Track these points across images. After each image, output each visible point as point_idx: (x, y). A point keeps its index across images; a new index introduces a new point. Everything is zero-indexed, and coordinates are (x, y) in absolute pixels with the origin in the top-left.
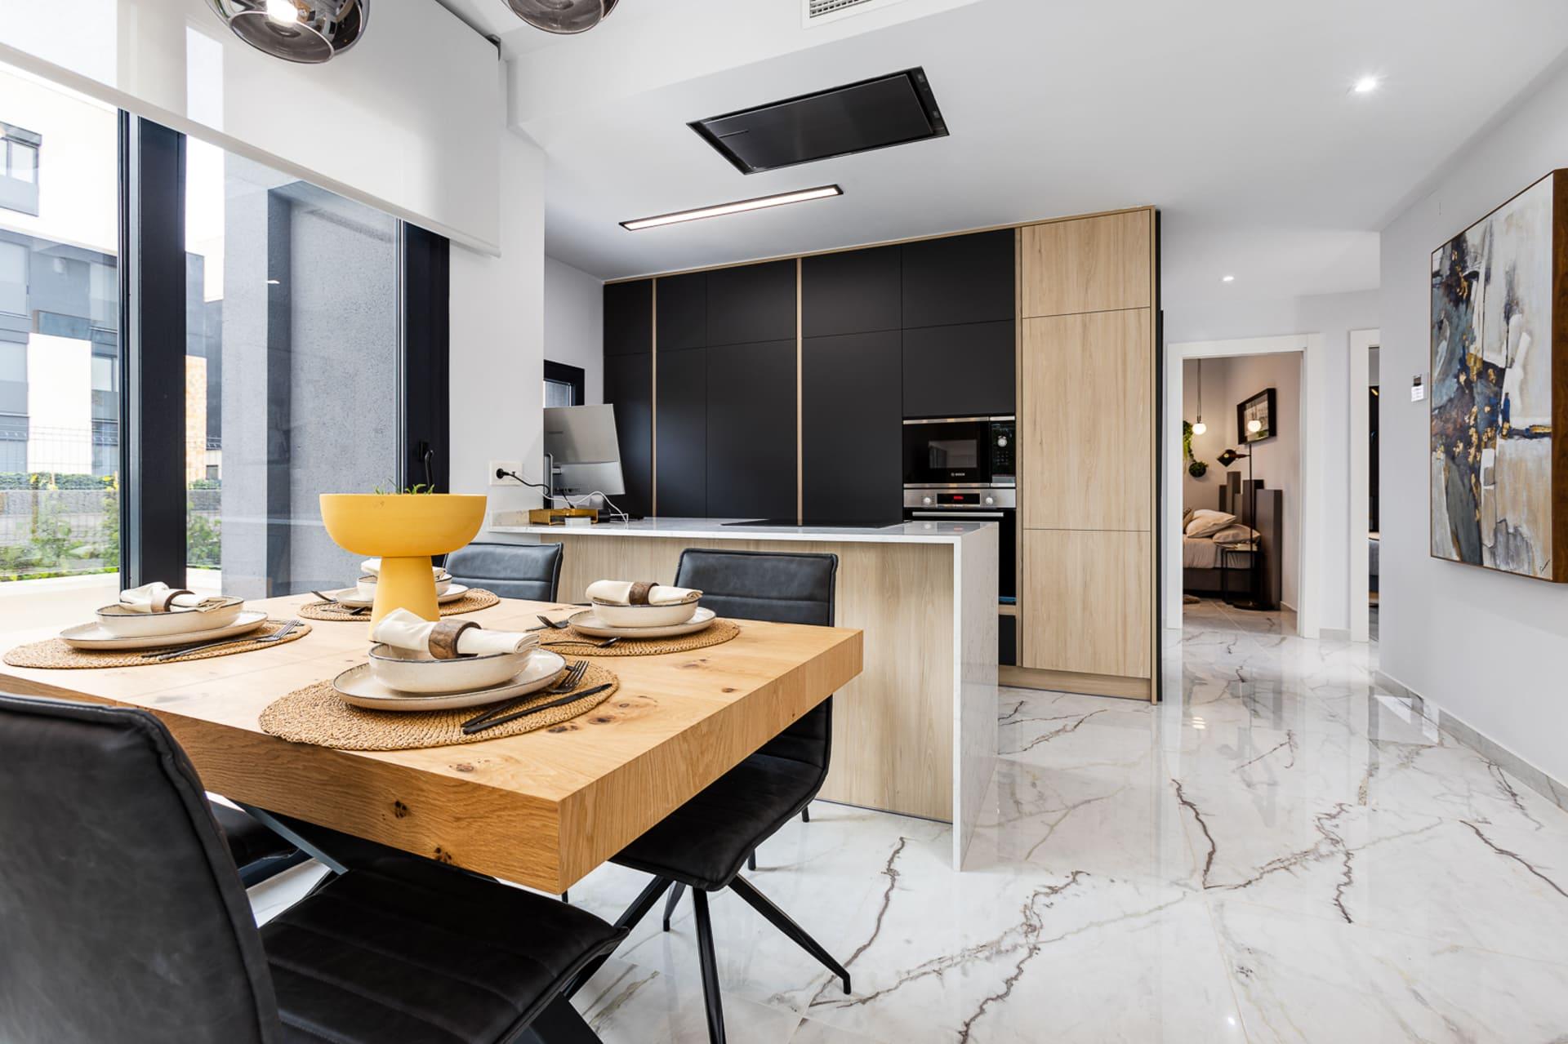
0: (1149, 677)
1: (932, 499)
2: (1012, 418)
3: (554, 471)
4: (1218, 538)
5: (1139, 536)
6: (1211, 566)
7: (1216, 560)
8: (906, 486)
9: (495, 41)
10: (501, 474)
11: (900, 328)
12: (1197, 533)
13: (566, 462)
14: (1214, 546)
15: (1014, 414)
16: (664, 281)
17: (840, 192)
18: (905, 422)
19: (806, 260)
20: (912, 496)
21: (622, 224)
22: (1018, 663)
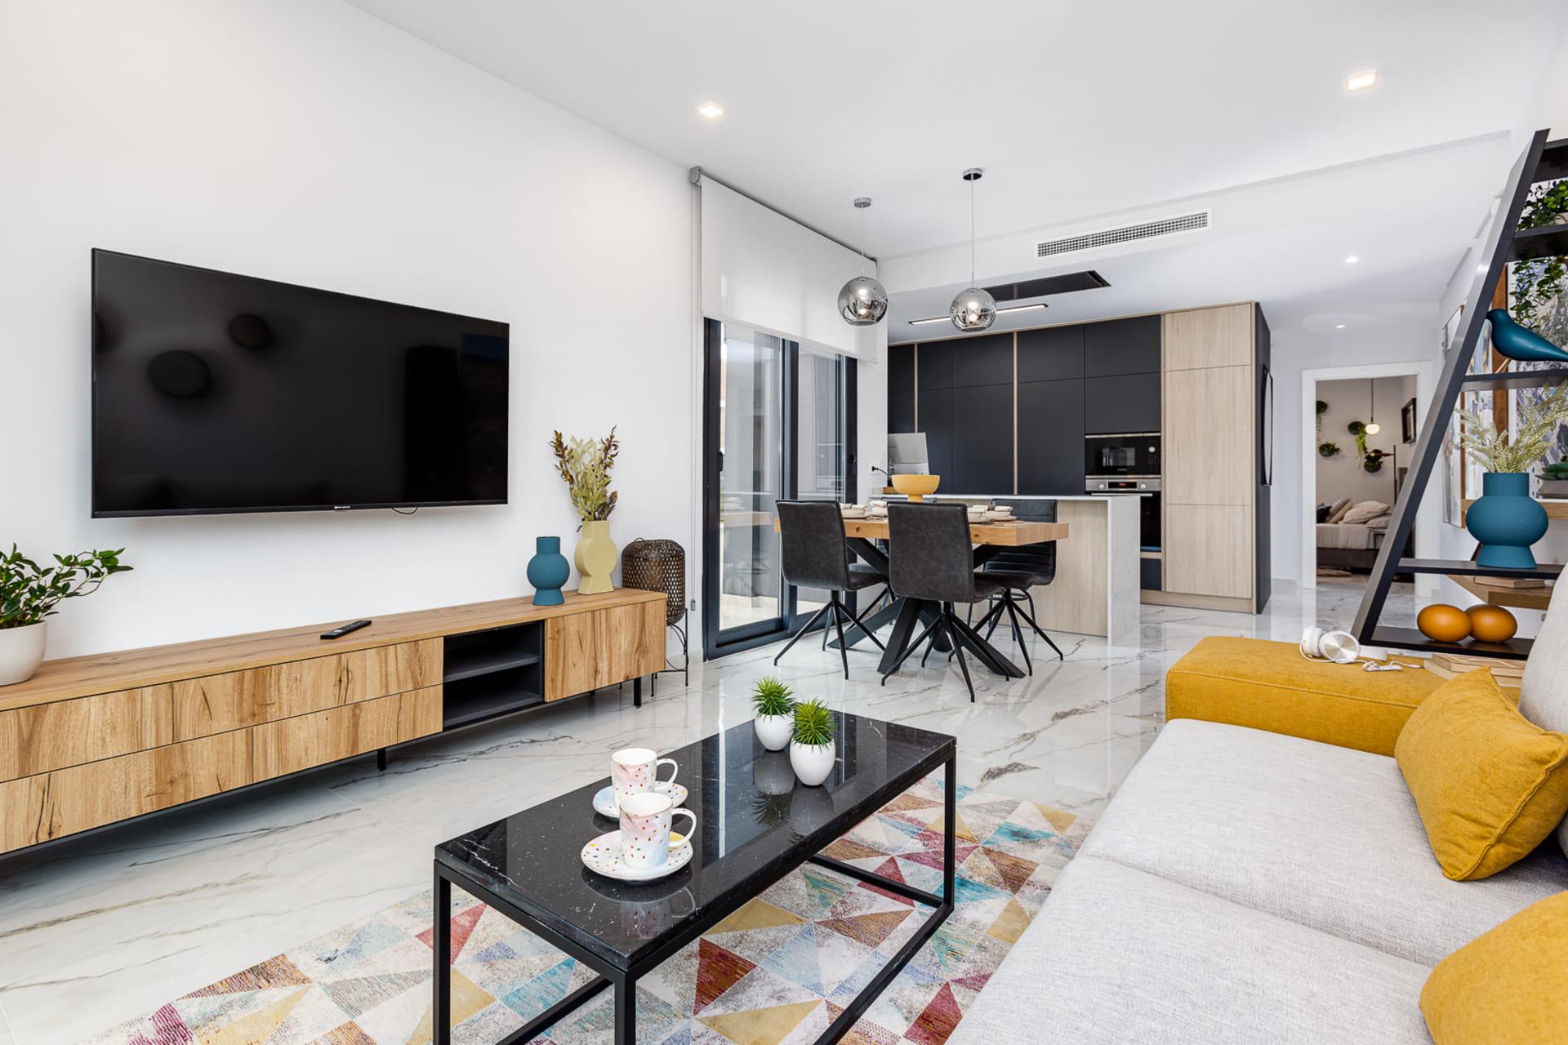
0: (1250, 597)
1: (1105, 485)
2: (1159, 434)
3: (891, 467)
4: (1372, 523)
5: (1244, 509)
6: (1364, 547)
7: (1368, 543)
8: (1087, 477)
9: (873, 259)
10: (874, 469)
11: (1083, 376)
12: (1352, 520)
13: (896, 463)
14: (1367, 531)
15: (1160, 432)
16: (920, 345)
17: (1046, 306)
18: (1087, 437)
19: (1020, 334)
20: (1091, 482)
21: (910, 323)
22: (1163, 589)
